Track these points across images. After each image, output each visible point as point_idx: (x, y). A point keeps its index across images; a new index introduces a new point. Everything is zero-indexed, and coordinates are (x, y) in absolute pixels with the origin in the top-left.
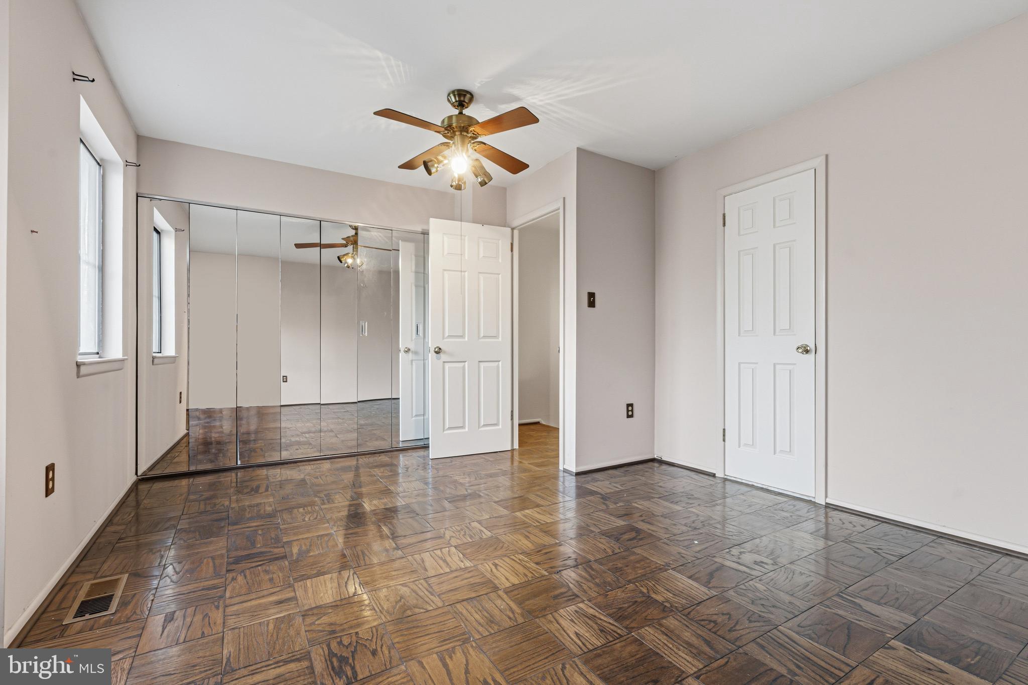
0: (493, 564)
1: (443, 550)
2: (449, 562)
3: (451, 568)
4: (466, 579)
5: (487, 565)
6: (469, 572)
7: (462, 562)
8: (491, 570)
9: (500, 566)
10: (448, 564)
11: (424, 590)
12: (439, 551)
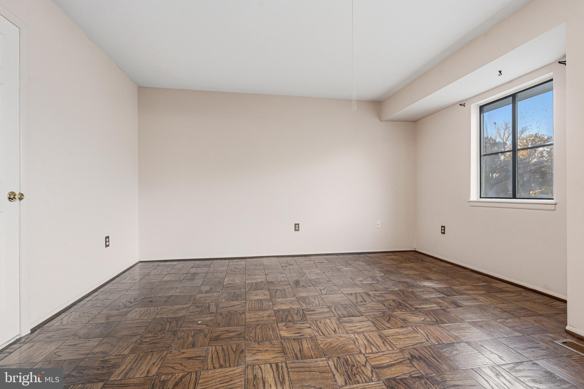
0: (336, 332)
1: (370, 351)
2: (365, 339)
3: (364, 335)
4: (354, 326)
5: (340, 332)
6: (352, 330)
7: (356, 338)
8: (338, 329)
9: (332, 330)
10: (366, 338)
11: (378, 324)
12: (374, 351)
